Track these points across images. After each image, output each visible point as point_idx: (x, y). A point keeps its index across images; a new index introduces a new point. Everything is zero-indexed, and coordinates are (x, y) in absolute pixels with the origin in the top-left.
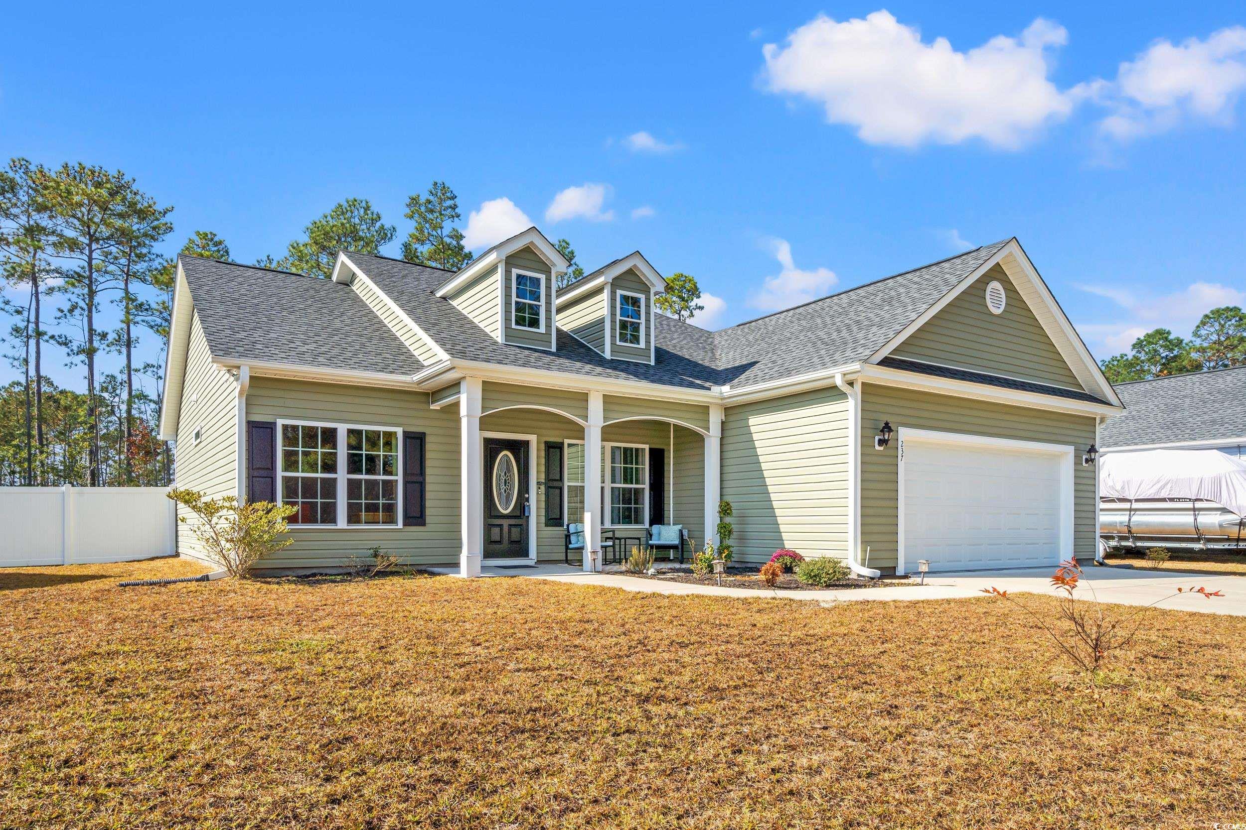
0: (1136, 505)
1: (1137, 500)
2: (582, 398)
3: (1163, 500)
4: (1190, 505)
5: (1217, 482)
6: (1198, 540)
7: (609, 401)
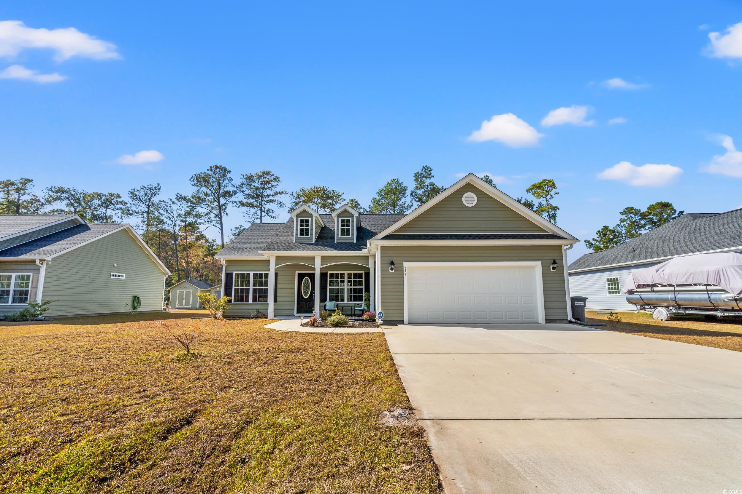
0: (677, 288)
1: (678, 286)
2: (312, 259)
3: (690, 285)
4: (704, 288)
5: (718, 275)
6: (716, 310)
7: (323, 259)
